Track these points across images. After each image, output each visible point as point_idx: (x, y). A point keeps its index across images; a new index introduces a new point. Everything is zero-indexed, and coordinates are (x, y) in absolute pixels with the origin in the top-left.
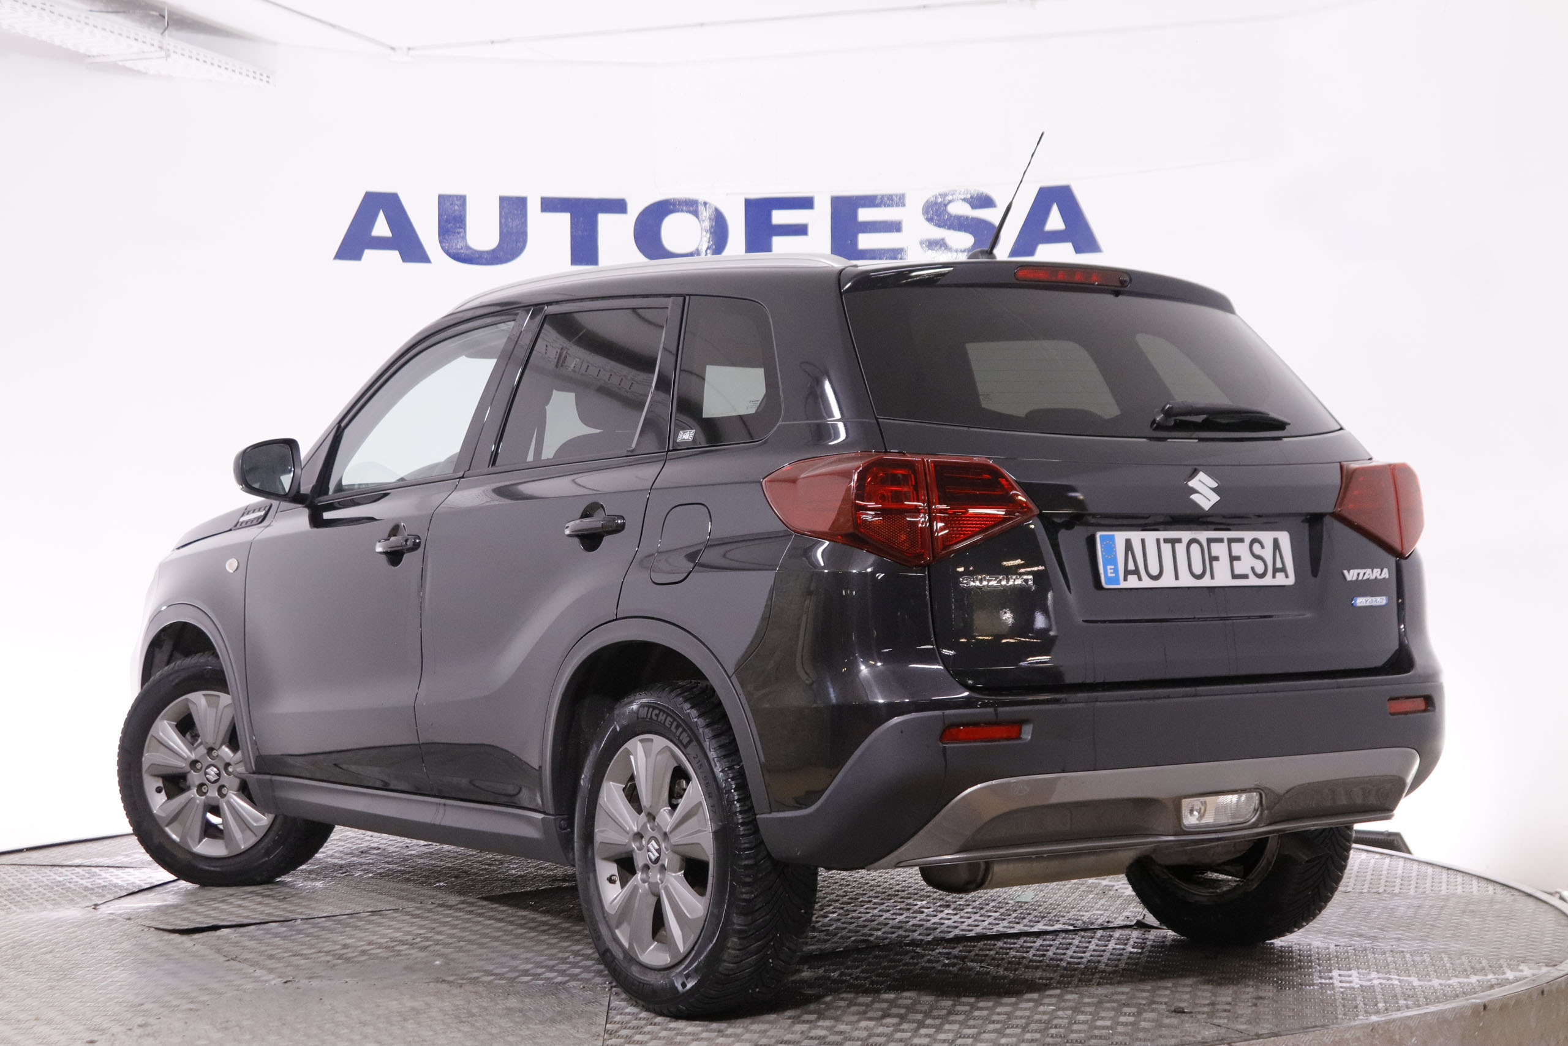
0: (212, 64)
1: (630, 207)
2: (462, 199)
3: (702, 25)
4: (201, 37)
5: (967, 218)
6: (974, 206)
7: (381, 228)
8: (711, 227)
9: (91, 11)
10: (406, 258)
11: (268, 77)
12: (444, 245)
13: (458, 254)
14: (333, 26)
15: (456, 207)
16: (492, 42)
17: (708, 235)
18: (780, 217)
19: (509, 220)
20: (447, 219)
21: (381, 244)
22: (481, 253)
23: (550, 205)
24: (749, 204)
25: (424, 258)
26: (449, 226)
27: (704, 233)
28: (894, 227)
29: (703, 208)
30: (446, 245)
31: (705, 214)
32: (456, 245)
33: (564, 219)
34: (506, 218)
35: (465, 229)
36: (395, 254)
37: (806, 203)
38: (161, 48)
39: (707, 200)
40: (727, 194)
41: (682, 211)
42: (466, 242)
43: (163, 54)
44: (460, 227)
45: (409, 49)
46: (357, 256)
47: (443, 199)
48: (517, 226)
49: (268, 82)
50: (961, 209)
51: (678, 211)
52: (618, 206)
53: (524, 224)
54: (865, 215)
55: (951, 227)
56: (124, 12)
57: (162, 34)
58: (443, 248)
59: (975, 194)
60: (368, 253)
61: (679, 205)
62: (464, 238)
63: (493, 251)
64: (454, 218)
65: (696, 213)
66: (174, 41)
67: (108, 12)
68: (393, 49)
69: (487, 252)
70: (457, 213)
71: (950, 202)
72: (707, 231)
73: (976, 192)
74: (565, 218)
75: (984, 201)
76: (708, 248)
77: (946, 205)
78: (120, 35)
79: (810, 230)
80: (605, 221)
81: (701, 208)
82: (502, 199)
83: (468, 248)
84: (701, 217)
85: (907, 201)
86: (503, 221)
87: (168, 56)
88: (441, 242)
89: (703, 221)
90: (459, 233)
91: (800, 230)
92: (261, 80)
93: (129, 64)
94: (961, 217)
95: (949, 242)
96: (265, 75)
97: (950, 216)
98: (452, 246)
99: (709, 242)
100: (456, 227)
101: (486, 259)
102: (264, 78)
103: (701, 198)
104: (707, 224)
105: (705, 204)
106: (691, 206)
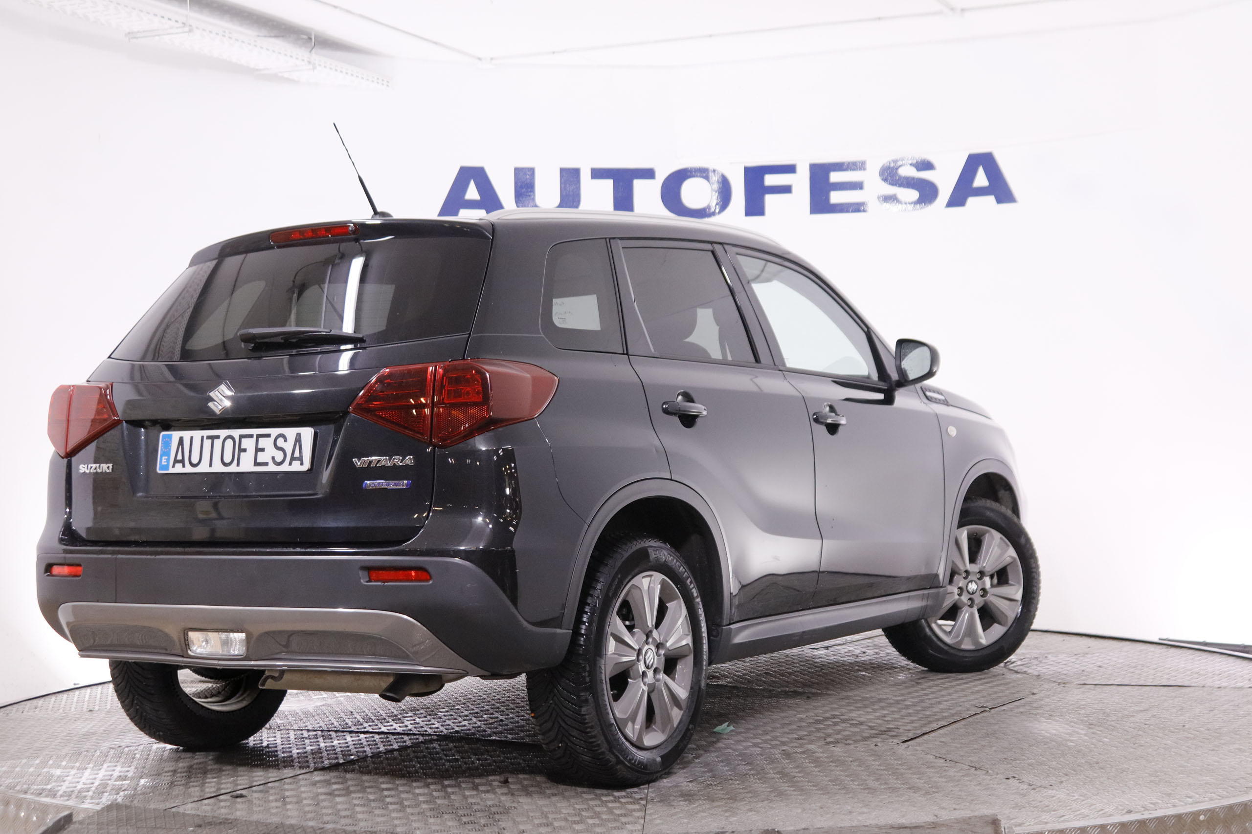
0: (347, 73)
1: (657, 174)
2: (532, 171)
3: (710, 36)
4: (339, 54)
5: (913, 178)
6: (919, 169)
7: (472, 193)
8: (719, 188)
9: (259, 36)
11: (388, 82)
12: (519, 204)
14: (436, 43)
15: (528, 177)
16: (554, 53)
17: (717, 194)
18: (770, 180)
19: (568, 185)
20: (521, 185)
21: (472, 205)
23: (598, 174)
24: (748, 171)
26: (523, 190)
27: (714, 193)
28: (857, 186)
29: (712, 174)
30: (521, 205)
31: (714, 178)
32: (528, 205)
33: (608, 184)
34: (565, 184)
35: (534, 195)
36: (483, 213)
37: (790, 169)
38: (309, 62)
39: (716, 168)
40: (731, 164)
41: (697, 177)
42: (536, 203)
43: (311, 67)
44: (531, 192)
45: (492, 59)
46: (455, 213)
47: (518, 171)
48: (573, 189)
49: (388, 86)
50: (907, 171)
51: (694, 176)
52: (649, 174)
53: (579, 188)
54: (835, 177)
55: (901, 185)
56: (283, 36)
57: (310, 52)
59: (919, 160)
60: (463, 212)
61: (694, 172)
62: (534, 199)
64: (527, 184)
65: (707, 178)
66: (319, 57)
67: (270, 37)
68: (480, 59)
70: (528, 181)
71: (900, 166)
72: (716, 192)
73: (920, 158)
74: (610, 182)
75: (927, 166)
76: (717, 204)
77: (897, 169)
78: (280, 53)
79: (794, 189)
80: (639, 185)
81: (711, 174)
82: (562, 170)
84: (711, 181)
85: (868, 166)
86: (563, 186)
87: (314, 68)
88: (517, 203)
89: (713, 184)
90: (530, 196)
91: (786, 189)
92: (382, 84)
93: (286, 75)
94: (909, 177)
95: (900, 197)
96: (385, 81)
97: (900, 177)
99: (718, 199)
100: (527, 192)
102: (385, 83)
103: (711, 167)
104: (716, 186)
105: (714, 171)
106: (703, 173)
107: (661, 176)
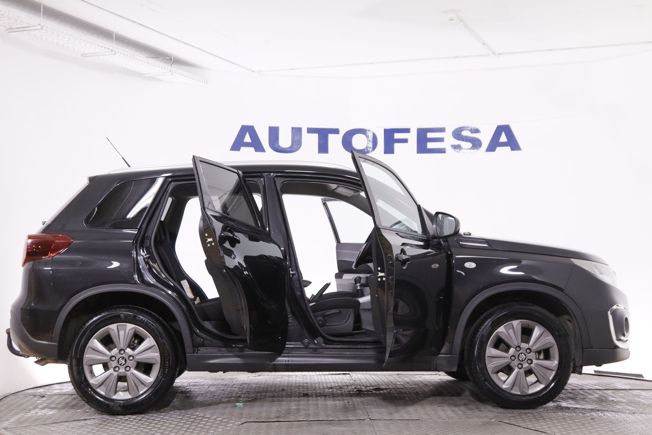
0: (188, 77)
2: (278, 128)
3: (371, 63)
4: (183, 67)
5: (470, 137)
6: (472, 133)
7: (247, 139)
8: (371, 140)
9: (146, 57)
10: (256, 150)
13: (276, 149)
15: (276, 131)
16: (291, 69)
18: (397, 136)
21: (247, 145)
22: (285, 148)
23: (310, 131)
24: (386, 131)
25: (263, 150)
26: (273, 138)
27: (369, 142)
28: (441, 140)
31: (369, 134)
33: (316, 136)
34: (294, 135)
36: (253, 149)
37: (407, 131)
38: (170, 71)
39: (370, 129)
40: (377, 127)
43: (171, 73)
44: (277, 139)
45: (259, 72)
46: (238, 149)
48: (298, 138)
49: (207, 84)
51: (359, 133)
52: (336, 131)
53: (301, 138)
54: (430, 135)
56: (156, 58)
57: (171, 66)
58: (270, 146)
60: (243, 149)
61: (359, 131)
62: (278, 143)
63: (289, 148)
64: (275, 135)
65: (366, 134)
66: (175, 68)
67: (151, 58)
68: (253, 71)
69: (287, 148)
70: (276, 133)
71: (463, 130)
73: (473, 127)
75: (477, 131)
76: (370, 147)
77: (461, 132)
78: (156, 66)
79: (409, 141)
80: (331, 137)
81: (367, 132)
82: (293, 128)
83: (279, 147)
84: (368, 136)
85: (446, 130)
86: (293, 137)
87: (173, 74)
88: (269, 144)
89: (369, 138)
90: (276, 141)
91: (405, 141)
92: (204, 83)
93: (157, 77)
94: (467, 136)
95: (462, 146)
96: (206, 81)
97: (463, 136)
98: (274, 146)
99: (371, 145)
100: (275, 139)
101: (286, 151)
102: (206, 82)
103: (368, 129)
105: (369, 131)
106: (363, 131)
107: (342, 133)
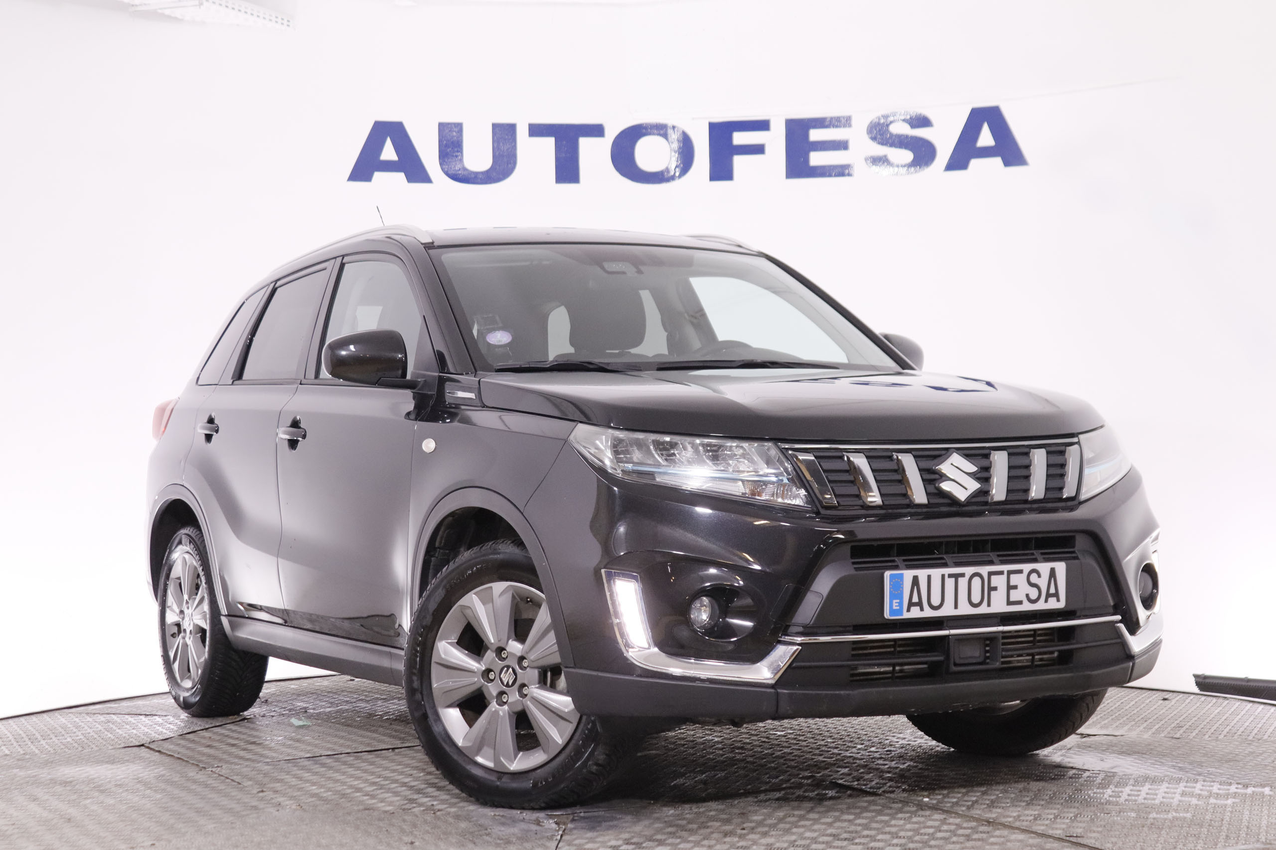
0: (239, 10)
1: (607, 131)
2: (459, 127)
5: (907, 136)
6: (913, 126)
7: (389, 153)
8: (680, 148)
10: (410, 179)
11: (288, 21)
12: (444, 167)
13: (456, 175)
15: (454, 134)
17: (677, 155)
18: (740, 138)
19: (501, 144)
20: (446, 144)
21: (388, 167)
22: (477, 173)
23: (537, 130)
24: (713, 127)
25: (427, 179)
26: (448, 150)
27: (673, 154)
28: (842, 145)
29: (672, 131)
30: (446, 167)
31: (674, 136)
32: (455, 167)
33: (548, 144)
34: (498, 143)
35: (462, 156)
36: (401, 176)
37: (762, 125)
39: (675, 124)
40: (693, 119)
41: (654, 134)
42: (463, 165)
44: (458, 151)
46: (368, 178)
47: (443, 128)
48: (508, 149)
49: (288, 25)
50: (900, 128)
51: (650, 134)
52: (596, 131)
53: (514, 147)
54: (815, 135)
55: (892, 145)
58: (443, 169)
59: (914, 115)
60: (378, 176)
61: (651, 129)
62: (461, 160)
63: (487, 172)
64: (452, 142)
65: (665, 136)
69: (482, 173)
70: (455, 139)
71: (891, 122)
72: (675, 152)
73: (915, 113)
74: (550, 141)
75: (923, 122)
76: (677, 167)
77: (888, 125)
79: (767, 149)
80: (585, 144)
81: (670, 131)
82: (495, 126)
83: (465, 169)
84: (670, 139)
85: (853, 122)
86: (495, 146)
87: (201, 4)
88: (441, 164)
89: (672, 143)
90: (457, 156)
91: (758, 149)
92: (282, 24)
93: (167, 12)
94: (902, 135)
95: (891, 158)
96: (285, 20)
97: (891, 135)
98: (451, 168)
99: (677, 161)
100: (454, 151)
101: (481, 179)
102: (285, 22)
103: (670, 123)
104: (675, 145)
105: (674, 127)
106: (661, 130)
107: (612, 133)
